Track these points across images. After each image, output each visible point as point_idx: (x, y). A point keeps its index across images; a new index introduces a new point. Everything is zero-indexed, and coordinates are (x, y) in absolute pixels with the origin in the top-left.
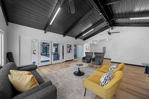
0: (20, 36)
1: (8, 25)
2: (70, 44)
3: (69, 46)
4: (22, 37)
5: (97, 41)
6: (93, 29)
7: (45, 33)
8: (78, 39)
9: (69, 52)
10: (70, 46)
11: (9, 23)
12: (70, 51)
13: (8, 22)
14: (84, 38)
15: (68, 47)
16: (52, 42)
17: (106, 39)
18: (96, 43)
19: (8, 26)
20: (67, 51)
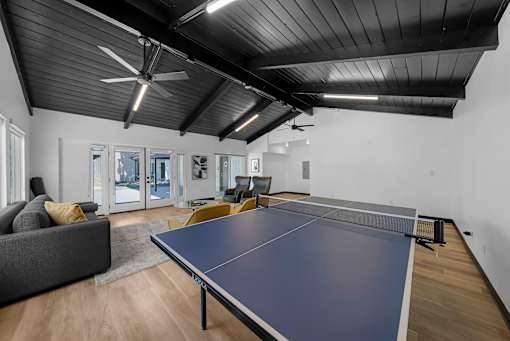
0: (60, 139)
1: (31, 114)
2: (202, 154)
3: (198, 160)
4: (65, 141)
5: (284, 144)
6: (256, 116)
7: (126, 127)
8: (227, 141)
9: (200, 177)
10: (204, 160)
11: (34, 109)
12: (204, 175)
13: (33, 106)
14: (248, 135)
15: (196, 163)
16: (148, 150)
17: (305, 140)
18: (281, 150)
19: (33, 118)
20: (193, 174)
